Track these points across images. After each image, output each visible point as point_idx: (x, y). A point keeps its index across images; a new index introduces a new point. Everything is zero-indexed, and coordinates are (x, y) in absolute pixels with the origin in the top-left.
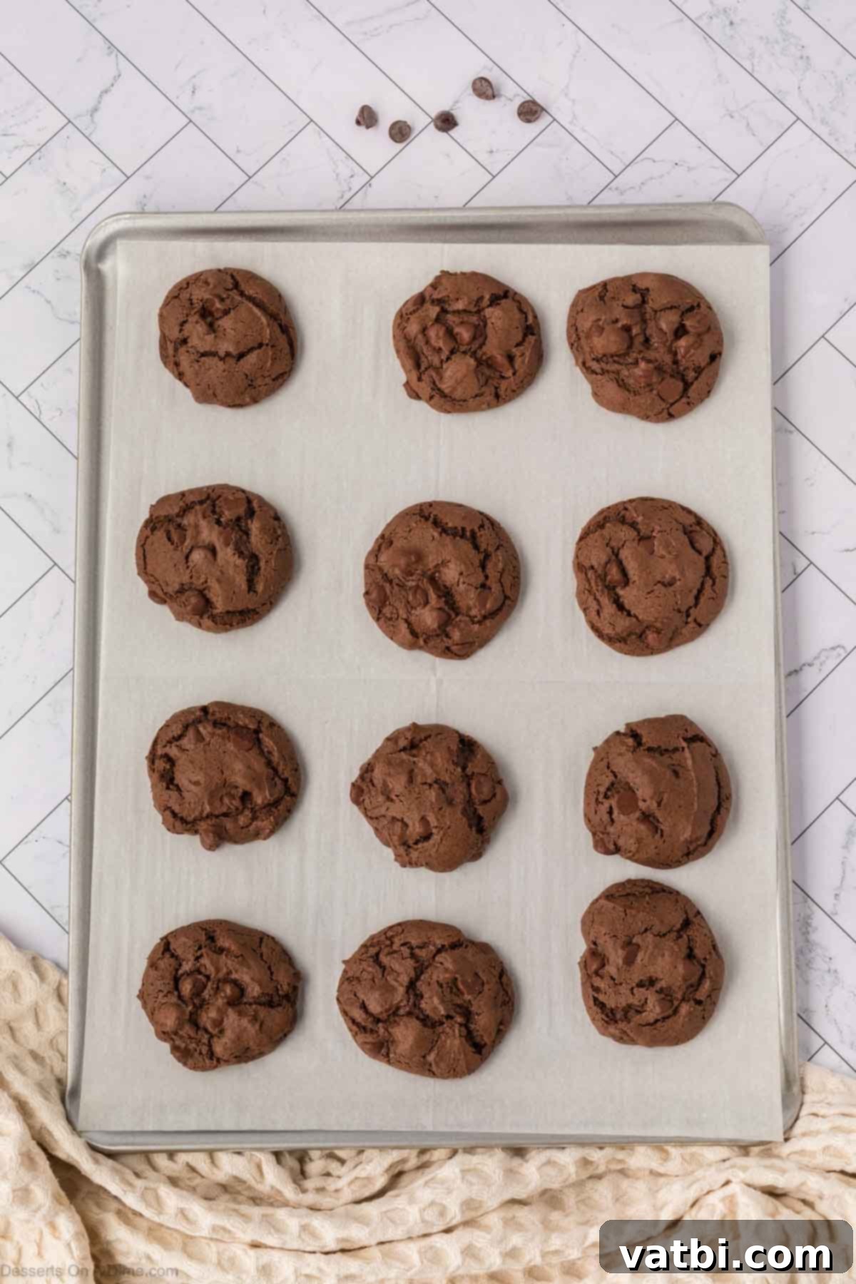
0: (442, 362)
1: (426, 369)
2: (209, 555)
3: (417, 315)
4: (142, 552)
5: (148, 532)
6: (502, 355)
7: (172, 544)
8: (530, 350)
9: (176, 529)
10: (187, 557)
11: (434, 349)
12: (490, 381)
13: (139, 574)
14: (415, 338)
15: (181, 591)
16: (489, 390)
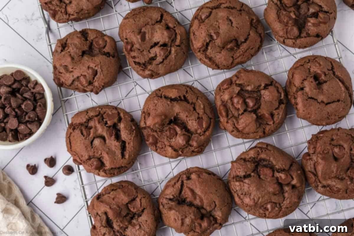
0: (239, 115)
1: (231, 117)
2: (102, 140)
3: (228, 90)
4: (69, 140)
5: (71, 131)
6: (268, 114)
7: (84, 136)
8: (282, 112)
9: (85, 129)
10: (92, 142)
11: (236, 108)
12: (262, 125)
13: (68, 151)
14: (227, 102)
15: (90, 159)
16: (260, 131)
